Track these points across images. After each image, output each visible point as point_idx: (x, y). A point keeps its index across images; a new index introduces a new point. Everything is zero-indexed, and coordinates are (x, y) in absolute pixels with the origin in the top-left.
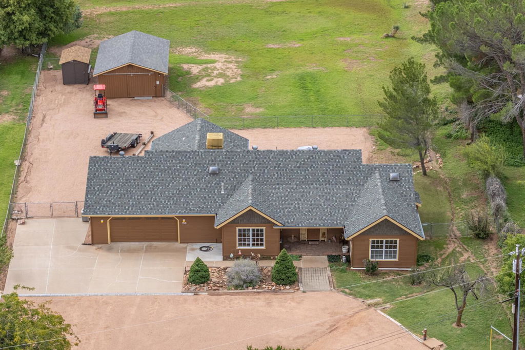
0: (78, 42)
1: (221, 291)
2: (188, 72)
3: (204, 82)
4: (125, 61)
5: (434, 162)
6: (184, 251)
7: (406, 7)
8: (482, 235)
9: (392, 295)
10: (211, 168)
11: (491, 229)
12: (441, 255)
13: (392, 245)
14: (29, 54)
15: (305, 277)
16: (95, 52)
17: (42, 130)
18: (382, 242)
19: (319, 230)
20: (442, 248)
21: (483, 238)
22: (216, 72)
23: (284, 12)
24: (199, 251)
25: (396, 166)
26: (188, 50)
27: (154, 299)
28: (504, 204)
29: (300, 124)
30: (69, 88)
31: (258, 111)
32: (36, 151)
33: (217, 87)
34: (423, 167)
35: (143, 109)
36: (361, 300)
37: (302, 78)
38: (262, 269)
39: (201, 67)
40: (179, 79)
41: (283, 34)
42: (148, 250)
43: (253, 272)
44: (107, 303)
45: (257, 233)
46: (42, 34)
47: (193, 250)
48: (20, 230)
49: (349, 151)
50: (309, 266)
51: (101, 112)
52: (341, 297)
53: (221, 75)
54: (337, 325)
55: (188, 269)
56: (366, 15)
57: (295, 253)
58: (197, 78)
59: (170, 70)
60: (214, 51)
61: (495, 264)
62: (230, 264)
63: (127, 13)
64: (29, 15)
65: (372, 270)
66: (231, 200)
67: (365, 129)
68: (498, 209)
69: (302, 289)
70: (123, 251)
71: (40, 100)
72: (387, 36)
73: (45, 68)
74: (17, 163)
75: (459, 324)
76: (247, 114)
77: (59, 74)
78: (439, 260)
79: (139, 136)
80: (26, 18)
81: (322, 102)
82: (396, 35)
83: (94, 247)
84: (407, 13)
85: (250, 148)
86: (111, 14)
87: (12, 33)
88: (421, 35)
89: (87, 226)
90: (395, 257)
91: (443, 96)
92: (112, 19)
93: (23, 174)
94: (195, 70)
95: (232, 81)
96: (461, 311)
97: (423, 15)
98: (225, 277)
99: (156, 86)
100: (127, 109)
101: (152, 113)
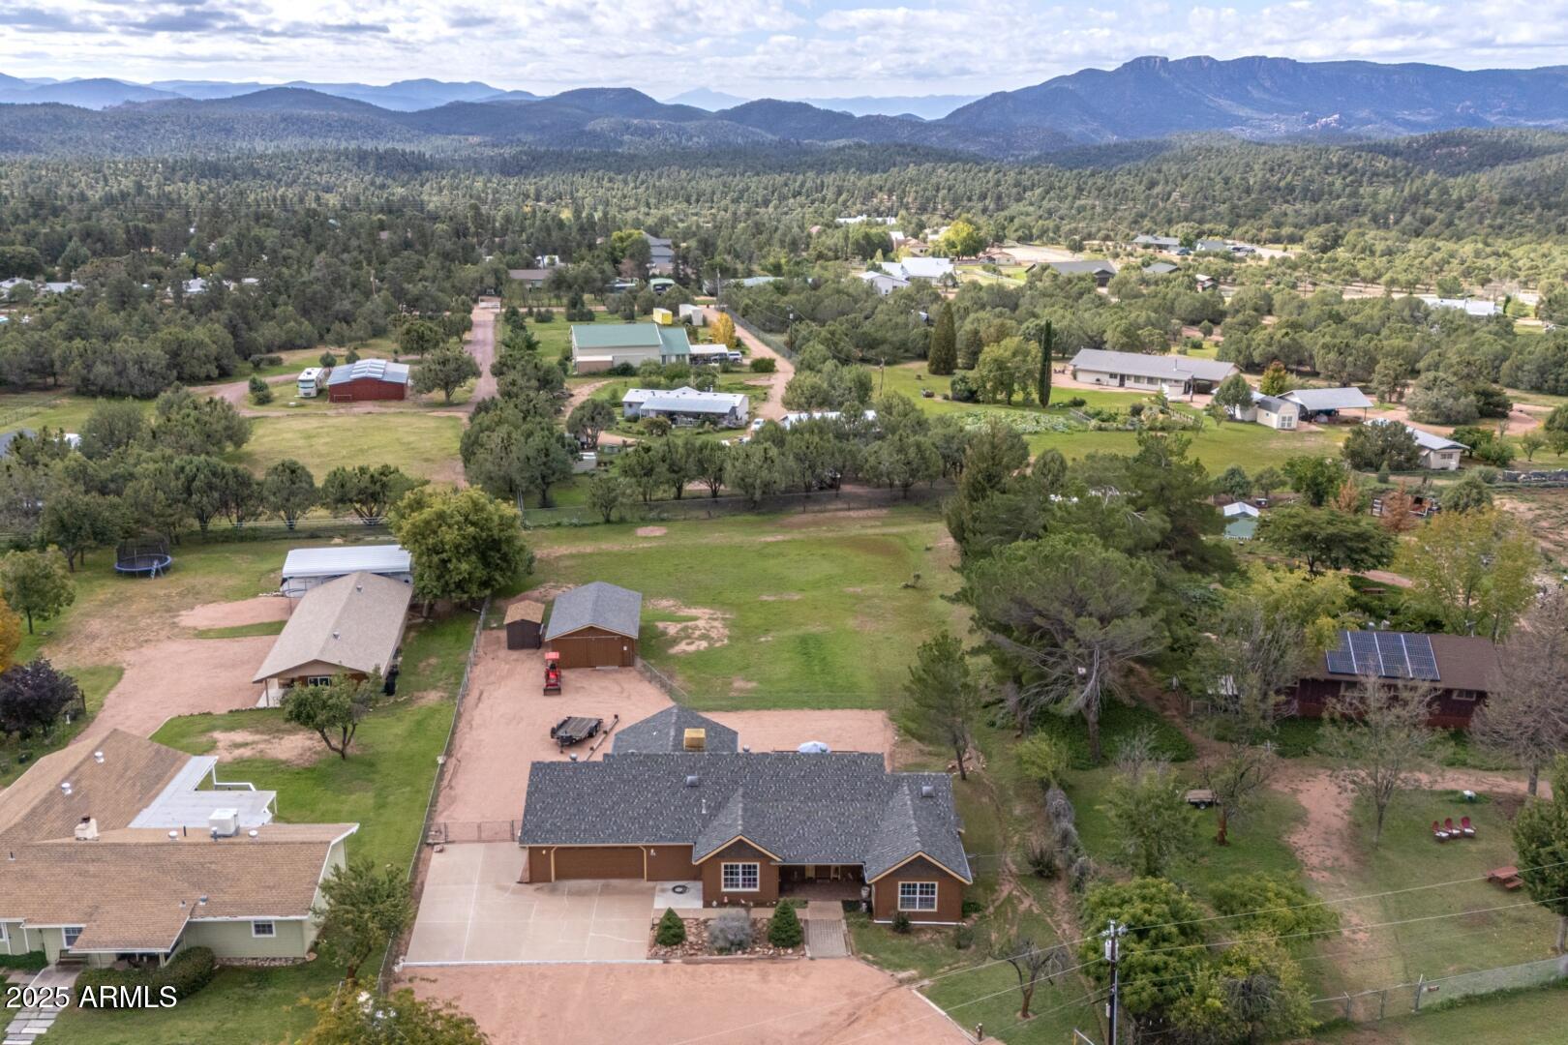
0: (529, 593)
1: (701, 957)
2: (664, 633)
3: (683, 647)
4: (585, 622)
5: (974, 761)
6: (650, 894)
7: (928, 549)
8: (1047, 872)
9: (930, 965)
10: (689, 778)
11: (1057, 862)
12: (993, 901)
13: (927, 889)
14: (467, 610)
15: (812, 934)
16: (549, 605)
17: (476, 713)
18: (915, 886)
19: (829, 867)
20: (994, 891)
21: (1048, 877)
22: (697, 633)
23: (781, 554)
24: (671, 893)
25: (929, 777)
26: (665, 603)
27: (611, 968)
28: (1073, 829)
29: (801, 705)
30: (515, 654)
31: (749, 685)
32: (466, 743)
33: (698, 653)
34: (962, 769)
35: (606, 682)
36: (889, 972)
37: (804, 640)
38: (754, 923)
39: (679, 626)
40: (653, 642)
41: (780, 584)
42: (606, 891)
43: (743, 929)
44: (544, 976)
45: (749, 871)
46: (485, 584)
47: (663, 891)
48: (436, 860)
49: (868, 755)
50: (819, 917)
51: (552, 689)
52: (860, 967)
53: (703, 637)
54: (859, 1013)
55: (657, 921)
56: (880, 559)
57: (798, 898)
58: (675, 641)
59: (642, 630)
60: (695, 604)
61: (1067, 917)
62: (714, 913)
63: (591, 555)
64: (467, 562)
65: (902, 926)
66: (715, 823)
67: (883, 712)
68: (1065, 837)
69: (809, 955)
70: (571, 893)
71: (479, 670)
72: (907, 587)
73: (486, 627)
74: (440, 760)
75: (1025, 1015)
76: (736, 690)
77: (503, 635)
78: (991, 909)
79: (600, 722)
80: (464, 566)
81: (829, 673)
82: (918, 585)
83: (531, 888)
84: (929, 556)
85: (740, 750)
86: (572, 556)
87: (447, 584)
88: (950, 593)
89: (526, 853)
90: (932, 906)
91: (980, 667)
92: (573, 563)
93: (447, 776)
94: (672, 629)
95: (718, 645)
96: (1027, 995)
97: (954, 569)
98: (705, 934)
99: (623, 652)
100: (585, 684)
101: (617, 689)
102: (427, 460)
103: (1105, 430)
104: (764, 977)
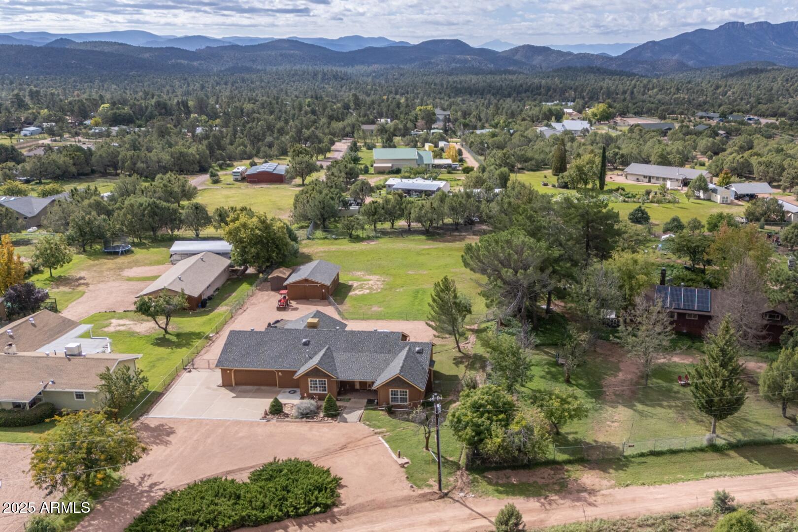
1: (286, 420)
2: (350, 286)
3: (357, 292)
10: (304, 340)
13: (403, 393)
15: (344, 413)
18: (397, 391)
22: (367, 286)
23: (428, 254)
24: (288, 393)
25: (421, 343)
26: (359, 273)
31: (380, 309)
32: (227, 329)
33: (363, 295)
35: (310, 306)
36: (373, 429)
39: (359, 283)
41: (421, 267)
42: (257, 391)
43: (312, 409)
45: (322, 383)
47: (284, 392)
48: (185, 376)
50: (351, 405)
51: (282, 308)
52: (361, 427)
53: (369, 288)
54: (347, 446)
57: (347, 397)
58: (354, 289)
60: (373, 274)
65: (389, 410)
66: (311, 361)
69: (338, 420)
75: (427, 448)
76: (372, 311)
83: (225, 389)
90: (406, 402)
92: (324, 254)
93: (211, 342)
94: (356, 284)
95: (374, 292)
98: (294, 411)
99: (322, 292)
102: (279, 209)
103: (627, 202)
104: (311, 429)
